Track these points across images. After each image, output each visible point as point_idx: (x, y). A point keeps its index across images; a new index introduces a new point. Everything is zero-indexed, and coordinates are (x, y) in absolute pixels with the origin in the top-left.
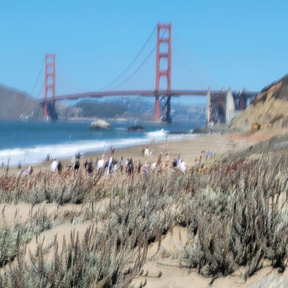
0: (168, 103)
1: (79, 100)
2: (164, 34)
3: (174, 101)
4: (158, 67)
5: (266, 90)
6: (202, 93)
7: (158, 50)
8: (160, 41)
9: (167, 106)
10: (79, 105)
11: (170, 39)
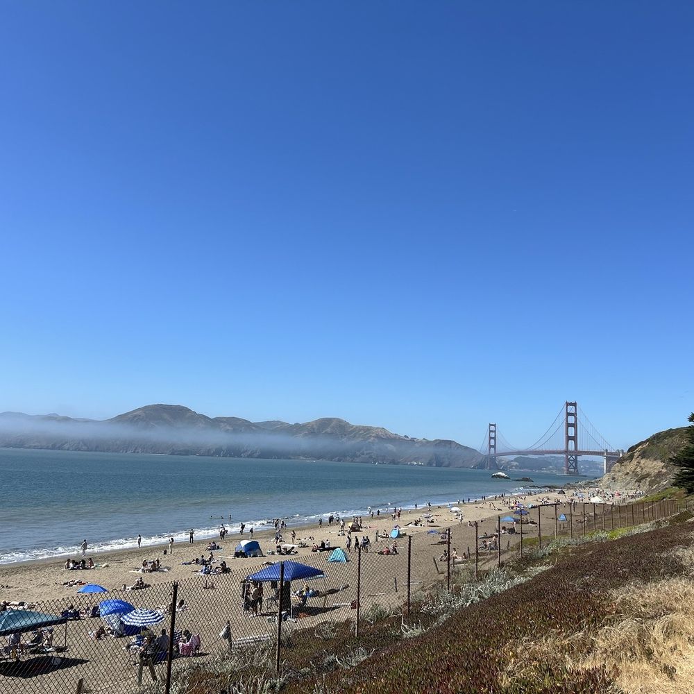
0: (576, 460)
1: (516, 456)
2: (571, 409)
3: (579, 458)
4: (567, 433)
5: (632, 449)
6: (600, 454)
7: (567, 421)
8: (568, 414)
10: (516, 460)
11: (576, 414)
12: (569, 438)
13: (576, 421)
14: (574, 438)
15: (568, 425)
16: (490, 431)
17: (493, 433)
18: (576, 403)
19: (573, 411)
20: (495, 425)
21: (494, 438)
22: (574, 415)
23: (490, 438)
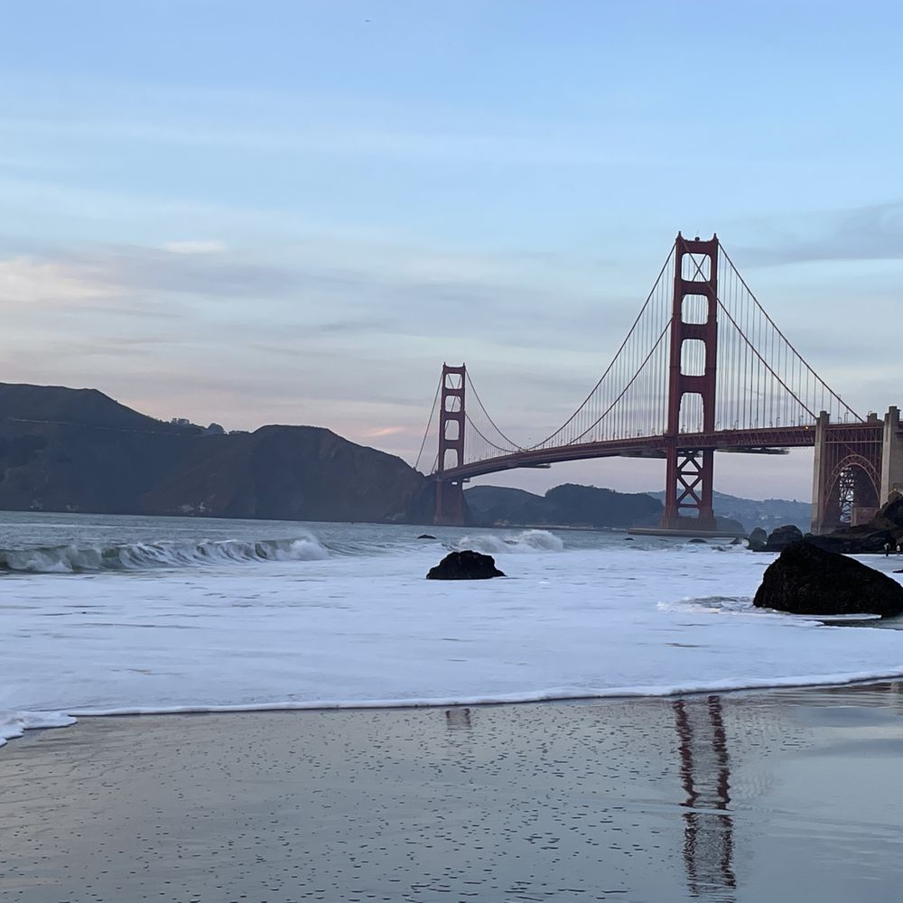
9: (701, 482)
11: (713, 284)
12: (682, 384)
13: (712, 316)
15: (684, 331)
16: (446, 392)
17: (457, 399)
18: (715, 241)
20: (461, 371)
21: (460, 416)
22: (706, 289)
23: (445, 416)
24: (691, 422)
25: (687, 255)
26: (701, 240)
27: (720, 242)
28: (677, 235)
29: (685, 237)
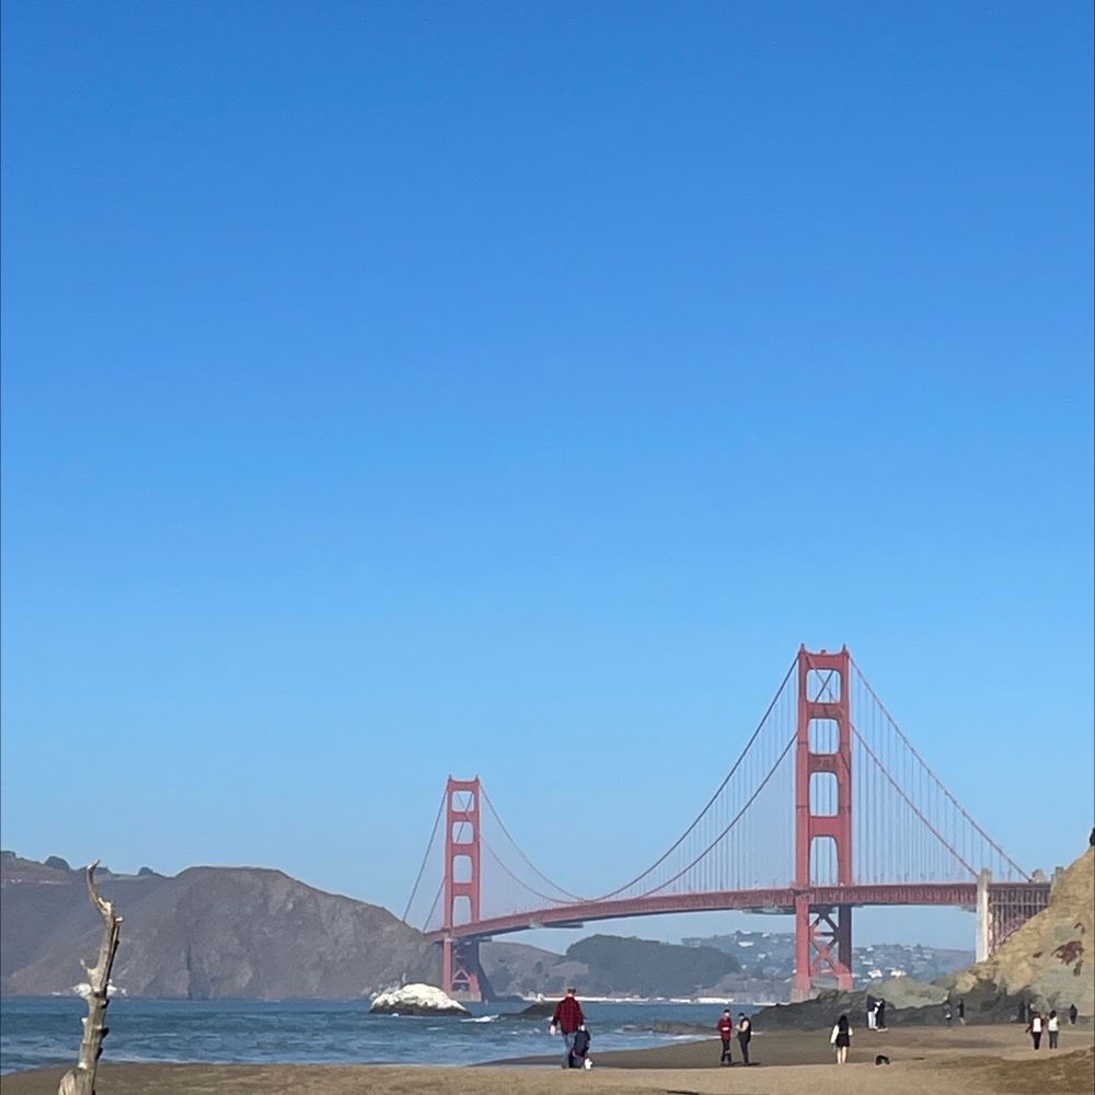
0: (843, 933)
2: (823, 687)
4: (803, 806)
6: (962, 894)
7: (803, 743)
8: (811, 711)
9: (837, 944)
11: (843, 705)
12: (811, 827)
13: (844, 744)
14: (839, 827)
15: (813, 763)
16: (454, 817)
17: (469, 826)
18: (845, 654)
19: (832, 695)
20: (473, 786)
21: (472, 850)
22: (836, 712)
23: (454, 849)
24: (824, 872)
25: (813, 671)
26: (828, 653)
27: (851, 655)
28: (800, 646)
29: (809, 649)
